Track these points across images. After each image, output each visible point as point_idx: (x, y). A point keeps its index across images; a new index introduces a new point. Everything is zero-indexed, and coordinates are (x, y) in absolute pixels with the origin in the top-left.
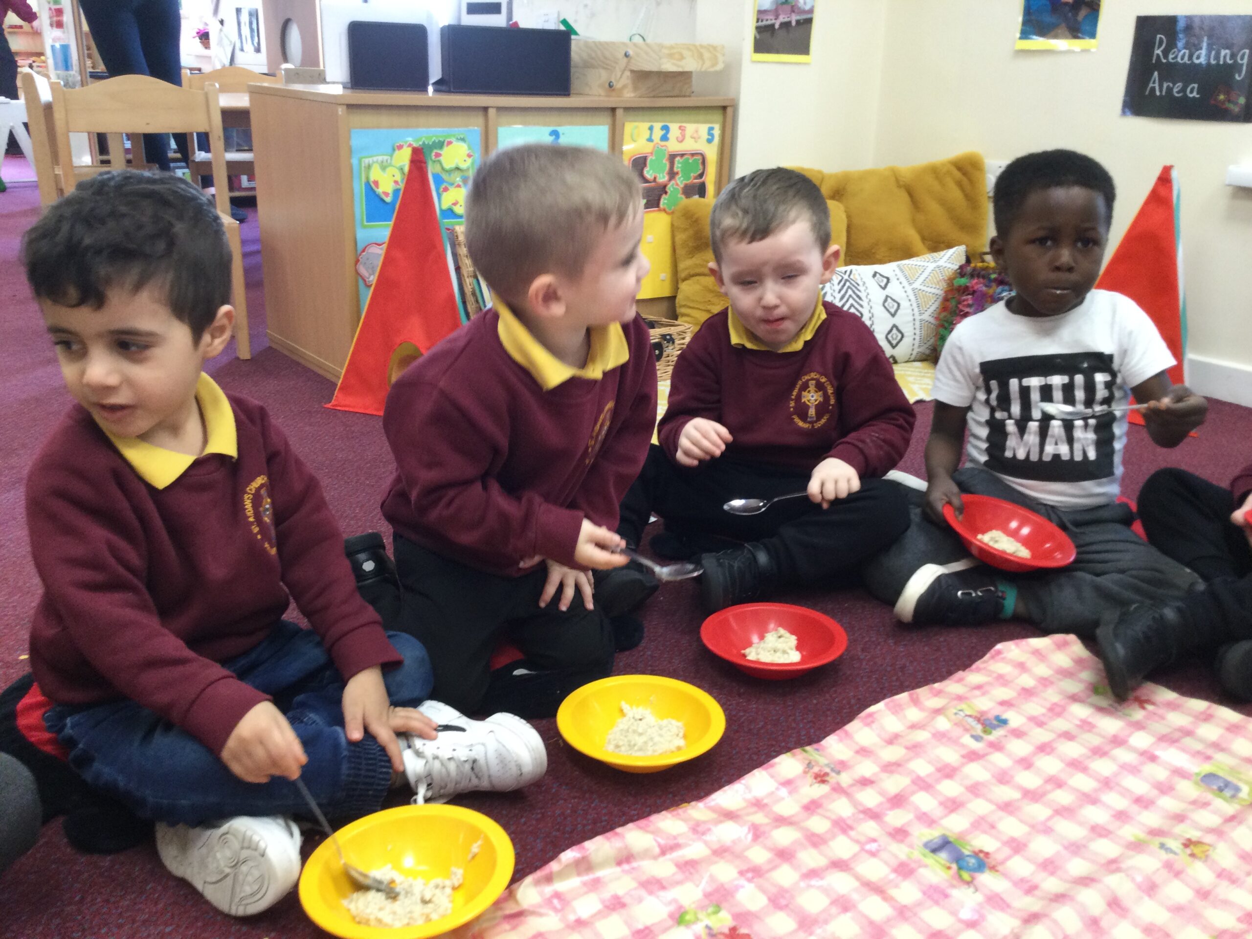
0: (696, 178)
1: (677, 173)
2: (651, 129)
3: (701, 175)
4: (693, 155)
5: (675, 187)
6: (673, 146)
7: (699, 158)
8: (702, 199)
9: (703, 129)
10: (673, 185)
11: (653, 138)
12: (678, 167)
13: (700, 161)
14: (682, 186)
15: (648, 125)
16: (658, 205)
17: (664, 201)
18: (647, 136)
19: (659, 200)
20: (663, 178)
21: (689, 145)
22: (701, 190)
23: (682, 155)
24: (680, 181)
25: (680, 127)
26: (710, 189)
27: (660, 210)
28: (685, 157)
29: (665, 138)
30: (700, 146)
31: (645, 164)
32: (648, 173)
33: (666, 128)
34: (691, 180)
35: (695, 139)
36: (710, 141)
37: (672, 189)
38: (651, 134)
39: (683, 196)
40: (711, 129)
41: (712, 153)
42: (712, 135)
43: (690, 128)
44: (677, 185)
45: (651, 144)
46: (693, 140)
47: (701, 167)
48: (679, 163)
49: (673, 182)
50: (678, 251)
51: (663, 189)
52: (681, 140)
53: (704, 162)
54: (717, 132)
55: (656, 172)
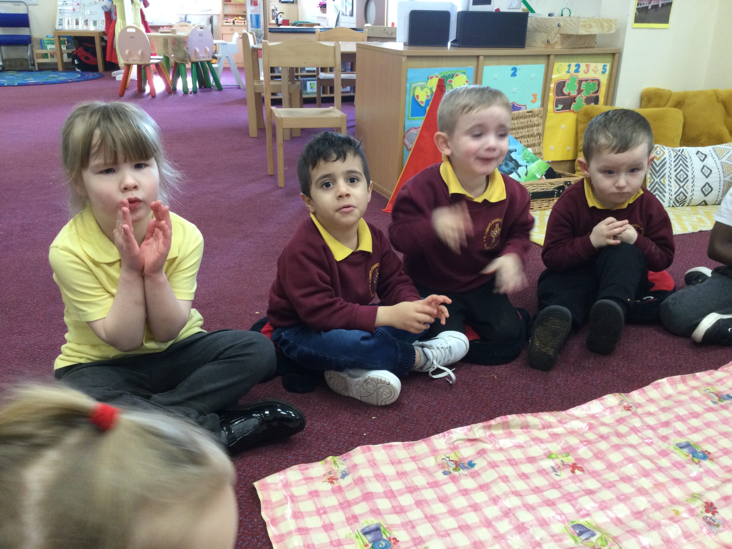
0: (593, 93)
1: (583, 91)
2: (569, 66)
3: (597, 92)
4: (593, 80)
5: (580, 99)
6: (582, 75)
7: (597, 82)
8: (596, 105)
9: (600, 66)
10: (579, 97)
11: (571, 70)
12: (583, 87)
13: (597, 84)
14: (585, 98)
15: (568, 64)
16: (569, 108)
17: (573, 106)
18: (567, 70)
19: (571, 105)
20: (574, 93)
21: (591, 75)
22: (596, 100)
23: (586, 81)
24: (584, 95)
25: (586, 65)
26: (602, 100)
27: (570, 111)
28: (588, 81)
29: (577, 71)
30: (598, 75)
31: (564, 86)
32: (566, 91)
33: (578, 66)
34: (591, 94)
35: (595, 72)
36: (603, 73)
37: (578, 99)
38: (569, 69)
39: (585, 104)
40: (606, 66)
41: (604, 80)
42: (605, 70)
43: (592, 65)
44: (582, 97)
45: (569, 75)
46: (594, 72)
47: (597, 87)
48: (584, 85)
49: (579, 95)
50: (579, 134)
51: (573, 99)
52: (586, 72)
53: (599, 85)
54: (608, 68)
55: (570, 90)
